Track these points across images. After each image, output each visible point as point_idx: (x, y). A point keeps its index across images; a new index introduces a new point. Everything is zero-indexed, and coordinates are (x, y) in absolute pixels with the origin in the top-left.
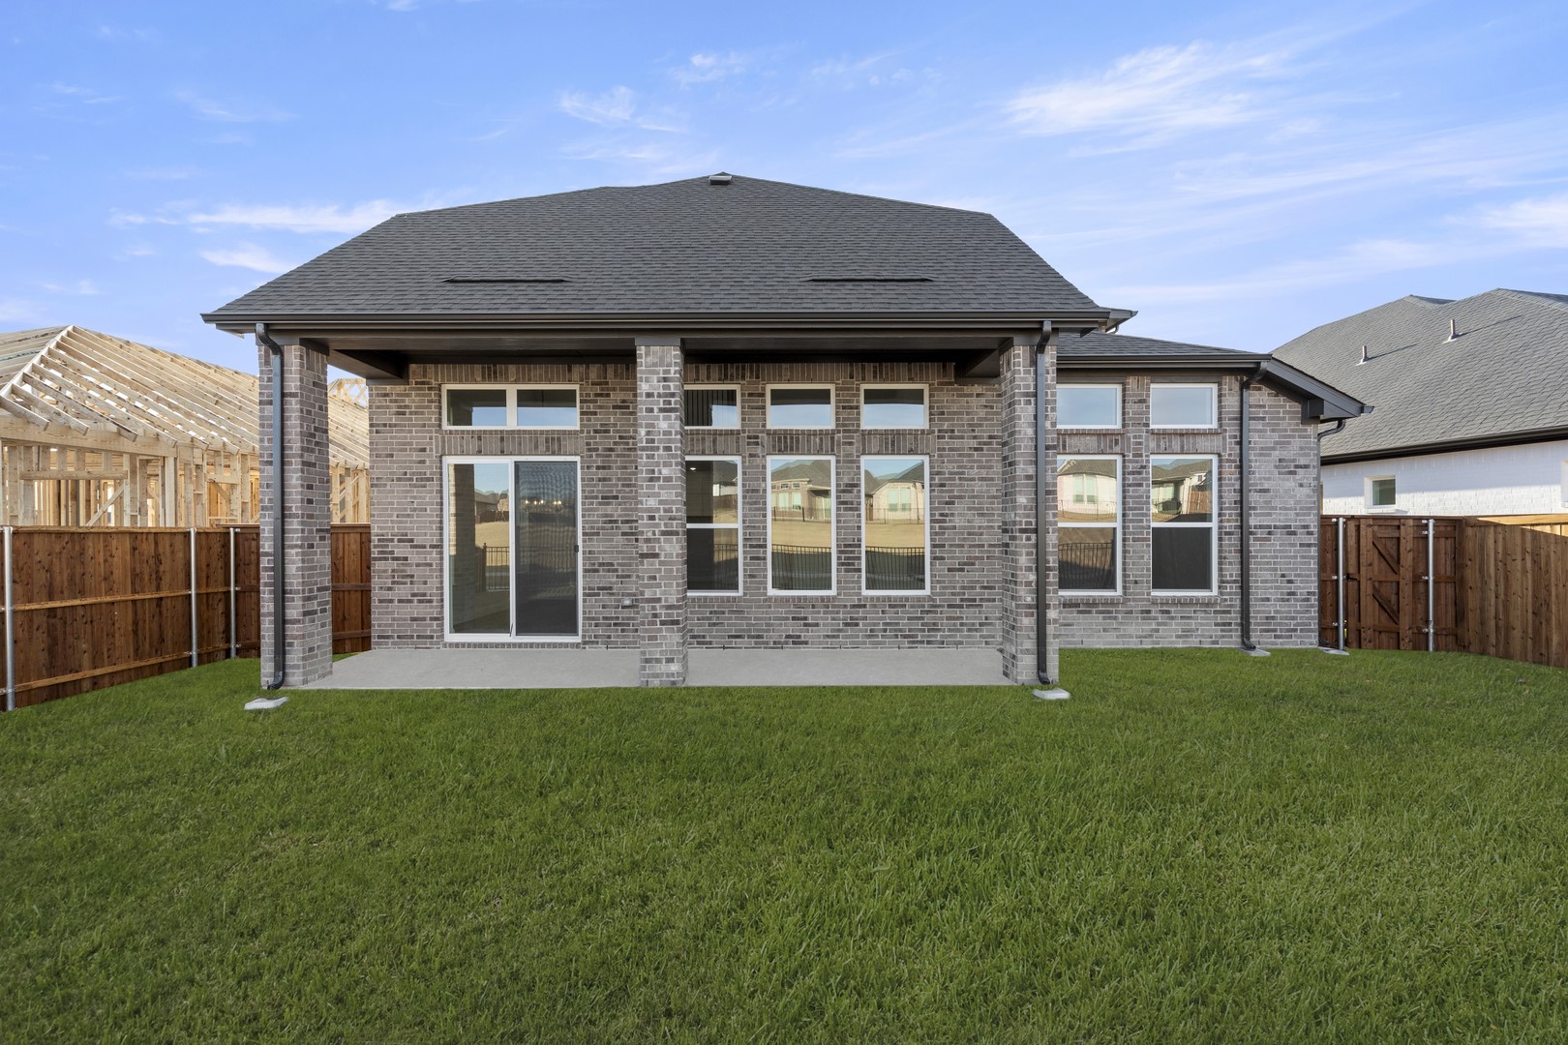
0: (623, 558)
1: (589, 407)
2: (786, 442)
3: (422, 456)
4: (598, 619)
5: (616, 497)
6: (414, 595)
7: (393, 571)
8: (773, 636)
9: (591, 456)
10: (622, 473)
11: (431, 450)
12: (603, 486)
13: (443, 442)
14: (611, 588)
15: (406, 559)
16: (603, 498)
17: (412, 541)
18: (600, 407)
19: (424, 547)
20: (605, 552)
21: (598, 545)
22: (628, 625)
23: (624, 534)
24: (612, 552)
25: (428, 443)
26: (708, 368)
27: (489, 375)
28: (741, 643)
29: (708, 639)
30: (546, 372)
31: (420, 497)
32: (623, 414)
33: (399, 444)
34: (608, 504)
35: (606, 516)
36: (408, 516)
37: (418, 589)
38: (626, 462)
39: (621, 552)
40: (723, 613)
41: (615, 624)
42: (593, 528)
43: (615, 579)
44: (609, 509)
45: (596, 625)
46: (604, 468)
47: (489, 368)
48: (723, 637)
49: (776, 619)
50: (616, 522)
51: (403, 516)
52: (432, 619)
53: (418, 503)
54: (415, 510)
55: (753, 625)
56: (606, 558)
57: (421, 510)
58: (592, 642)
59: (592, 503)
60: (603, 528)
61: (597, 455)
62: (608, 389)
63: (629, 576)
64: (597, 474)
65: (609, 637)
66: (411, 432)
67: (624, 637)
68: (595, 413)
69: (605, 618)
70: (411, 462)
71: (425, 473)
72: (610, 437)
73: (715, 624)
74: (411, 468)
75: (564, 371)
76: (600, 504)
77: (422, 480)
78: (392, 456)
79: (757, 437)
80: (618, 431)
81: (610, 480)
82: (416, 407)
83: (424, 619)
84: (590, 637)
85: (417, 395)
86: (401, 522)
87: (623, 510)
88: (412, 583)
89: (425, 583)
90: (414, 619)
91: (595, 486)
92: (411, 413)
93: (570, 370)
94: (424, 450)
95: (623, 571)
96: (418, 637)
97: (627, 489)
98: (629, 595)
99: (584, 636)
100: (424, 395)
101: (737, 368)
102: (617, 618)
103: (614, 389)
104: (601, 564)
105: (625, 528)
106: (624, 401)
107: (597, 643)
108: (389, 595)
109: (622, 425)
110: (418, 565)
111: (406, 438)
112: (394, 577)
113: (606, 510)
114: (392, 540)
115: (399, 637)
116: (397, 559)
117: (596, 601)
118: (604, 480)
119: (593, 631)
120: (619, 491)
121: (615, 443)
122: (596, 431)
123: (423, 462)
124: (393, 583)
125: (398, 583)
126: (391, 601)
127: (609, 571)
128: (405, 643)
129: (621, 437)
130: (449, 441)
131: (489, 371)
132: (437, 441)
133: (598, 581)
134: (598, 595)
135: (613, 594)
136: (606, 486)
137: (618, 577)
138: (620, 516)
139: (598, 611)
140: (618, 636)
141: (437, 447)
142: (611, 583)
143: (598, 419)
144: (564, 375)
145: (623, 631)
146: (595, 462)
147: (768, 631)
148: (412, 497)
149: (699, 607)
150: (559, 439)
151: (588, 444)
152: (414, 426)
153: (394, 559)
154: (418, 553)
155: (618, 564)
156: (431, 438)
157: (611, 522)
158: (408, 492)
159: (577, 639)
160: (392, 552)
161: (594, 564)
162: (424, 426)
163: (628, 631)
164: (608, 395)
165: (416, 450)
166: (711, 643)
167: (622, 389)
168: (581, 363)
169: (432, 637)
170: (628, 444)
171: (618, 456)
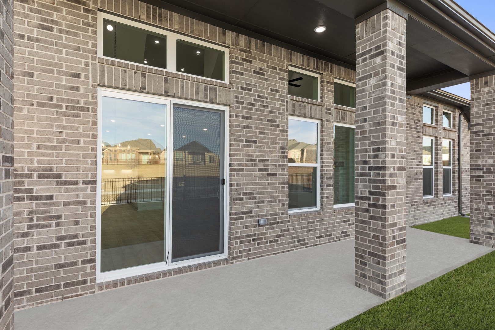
0: (259, 188)
1: (237, 68)
2: (342, 115)
3: (74, 82)
4: (242, 237)
5: (255, 142)
6: (60, 238)
7: (31, 212)
8: (336, 233)
9: (238, 108)
10: (259, 124)
11: (87, 77)
12: (247, 132)
13: (102, 71)
14: (251, 212)
15: (51, 197)
16: (247, 141)
17: (59, 176)
18: (246, 70)
19: (76, 183)
20: (247, 184)
21: (241, 179)
22: (262, 239)
23: (260, 170)
24: (252, 184)
25: (83, 69)
26: (308, 59)
27: (154, 16)
28: (322, 241)
29: (306, 242)
30: (206, 30)
31: (71, 128)
32: (260, 78)
33: (43, 63)
34: (250, 146)
35: (248, 155)
36: (54, 148)
37: (67, 230)
38: (261, 115)
39: (256, 184)
40: (314, 222)
41: (254, 240)
42: (239, 165)
43: (254, 205)
44: (251, 151)
45: (241, 243)
46: (247, 118)
47: (154, 10)
48: (313, 238)
49: (338, 222)
50: (255, 160)
51: (46, 147)
52: (84, 262)
53: (68, 135)
54: (64, 141)
55: (328, 228)
56: (246, 189)
57: (73, 142)
58: (238, 257)
59: (239, 145)
60: (246, 165)
61: (243, 108)
62: (251, 57)
63: (263, 202)
64: (242, 122)
65: (250, 250)
66: (60, 52)
67: (259, 248)
68: (242, 74)
69: (247, 236)
70: (58, 86)
71: (78, 102)
72: (252, 95)
73: (310, 231)
74: (58, 93)
75: (220, 33)
76: (244, 146)
77: (74, 108)
78: (32, 75)
79: (330, 110)
80: (257, 91)
81: (251, 128)
82: (67, 26)
83: (75, 264)
84: (236, 253)
85: (68, 13)
86: (43, 155)
87: (259, 151)
88: (58, 225)
89: (77, 223)
90: (59, 266)
91: (241, 131)
92: (60, 31)
93: (224, 34)
94: (78, 76)
95: (259, 198)
96: (66, 285)
97: (262, 136)
98: (263, 216)
99: (229, 253)
100: (79, 16)
101: (322, 63)
102: (255, 235)
103: (255, 59)
104: (245, 194)
105: (261, 165)
106: (261, 69)
107: (241, 256)
108: (25, 242)
109: (260, 87)
110: (66, 204)
111: (53, 57)
112: (31, 220)
113: (248, 151)
114: (30, 176)
115: (38, 291)
116: (37, 198)
117: (241, 223)
118: (247, 127)
119: (239, 247)
120: (257, 137)
121: (255, 100)
122: (243, 88)
123: (77, 89)
124: (30, 227)
125: (37, 226)
126: (28, 249)
127: (250, 199)
128: (47, 296)
129: (259, 96)
130: (110, 72)
131: (154, 12)
132: (94, 69)
133: (240, 207)
134: (242, 218)
135: (252, 217)
136: (249, 132)
137: (256, 203)
138: (257, 156)
139: (241, 231)
140: (255, 249)
141: (94, 75)
142: (251, 208)
143: (243, 79)
144: (220, 37)
145: (258, 244)
146: (241, 112)
147: (334, 231)
148: (59, 127)
149: (302, 220)
150: (215, 90)
151: (237, 97)
152: (65, 46)
153: (31, 198)
154: (66, 190)
155: (257, 193)
156: (87, 65)
157: (252, 160)
158: (55, 120)
159: (225, 256)
160: (30, 190)
161: (240, 194)
162: (78, 49)
163: (262, 243)
164: (251, 62)
165: (65, 74)
166: (308, 244)
167: (260, 60)
168: (233, 31)
169: (85, 282)
170: (263, 102)
171: (257, 110)
